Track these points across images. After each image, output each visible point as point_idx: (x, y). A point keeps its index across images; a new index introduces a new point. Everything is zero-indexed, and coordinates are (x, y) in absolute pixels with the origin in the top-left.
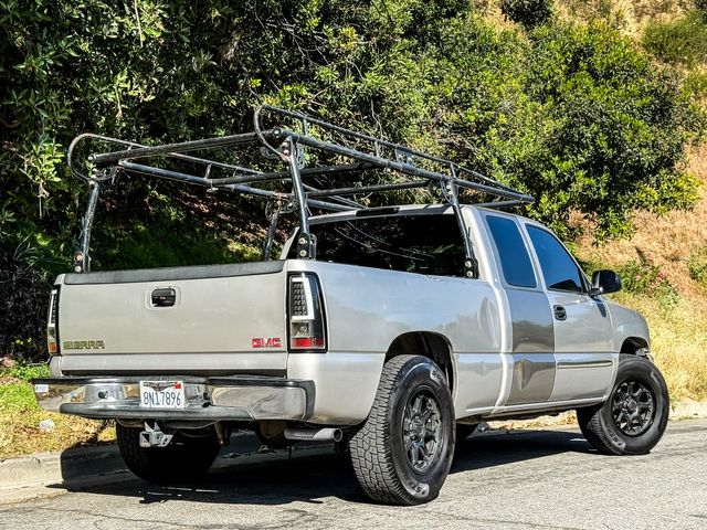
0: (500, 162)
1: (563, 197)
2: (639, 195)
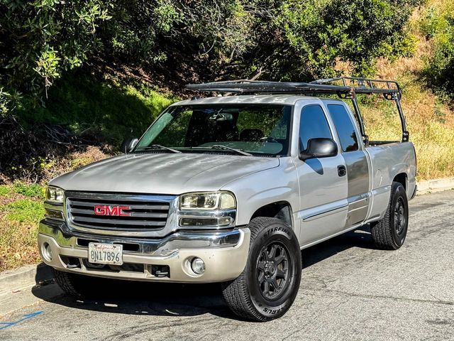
0: (290, 26)
1: (333, 51)
2: (381, 50)
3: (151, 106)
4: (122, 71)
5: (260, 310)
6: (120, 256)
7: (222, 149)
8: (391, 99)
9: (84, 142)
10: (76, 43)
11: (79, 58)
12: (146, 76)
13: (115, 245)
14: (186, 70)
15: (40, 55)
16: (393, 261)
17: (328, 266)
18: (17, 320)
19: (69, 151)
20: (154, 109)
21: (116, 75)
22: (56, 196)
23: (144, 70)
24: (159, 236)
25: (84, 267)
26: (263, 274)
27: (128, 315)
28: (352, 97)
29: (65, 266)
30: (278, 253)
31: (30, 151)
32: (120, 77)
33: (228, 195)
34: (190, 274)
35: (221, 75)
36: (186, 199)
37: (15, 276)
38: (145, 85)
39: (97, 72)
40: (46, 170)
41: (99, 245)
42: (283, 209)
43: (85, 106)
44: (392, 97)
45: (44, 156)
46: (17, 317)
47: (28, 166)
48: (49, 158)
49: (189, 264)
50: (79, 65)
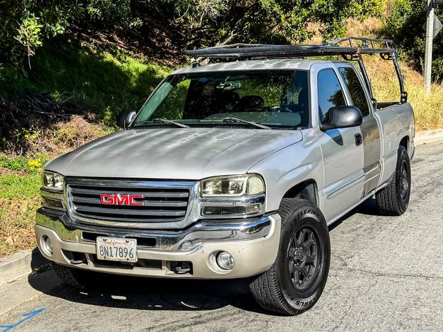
1: (305, 12)
2: (352, 10)
3: (129, 72)
4: (98, 38)
5: (292, 304)
6: (134, 252)
7: (235, 121)
8: (388, 59)
9: (68, 111)
10: (57, 9)
11: (62, 25)
12: (120, 42)
13: (128, 240)
14: (158, 35)
15: (21, 22)
16: (403, 229)
17: (338, 238)
18: (16, 321)
19: (52, 121)
20: (132, 75)
21: (92, 41)
22: (54, 182)
23: (118, 36)
24: (178, 227)
25: (91, 263)
26: (292, 262)
27: (140, 311)
28: (358, 59)
29: (69, 262)
30: (306, 238)
31: (13, 122)
32: (95, 44)
33: (256, 178)
34: (217, 270)
35: (192, 39)
36: (208, 184)
37: (9, 265)
38: (121, 51)
39: (73, 39)
40: (30, 142)
41: (109, 240)
42: (307, 188)
43: (63, 73)
44: (390, 57)
45: (27, 127)
46: (15, 317)
47: (11, 138)
48: (33, 130)
49: (214, 258)
50: (62, 32)
